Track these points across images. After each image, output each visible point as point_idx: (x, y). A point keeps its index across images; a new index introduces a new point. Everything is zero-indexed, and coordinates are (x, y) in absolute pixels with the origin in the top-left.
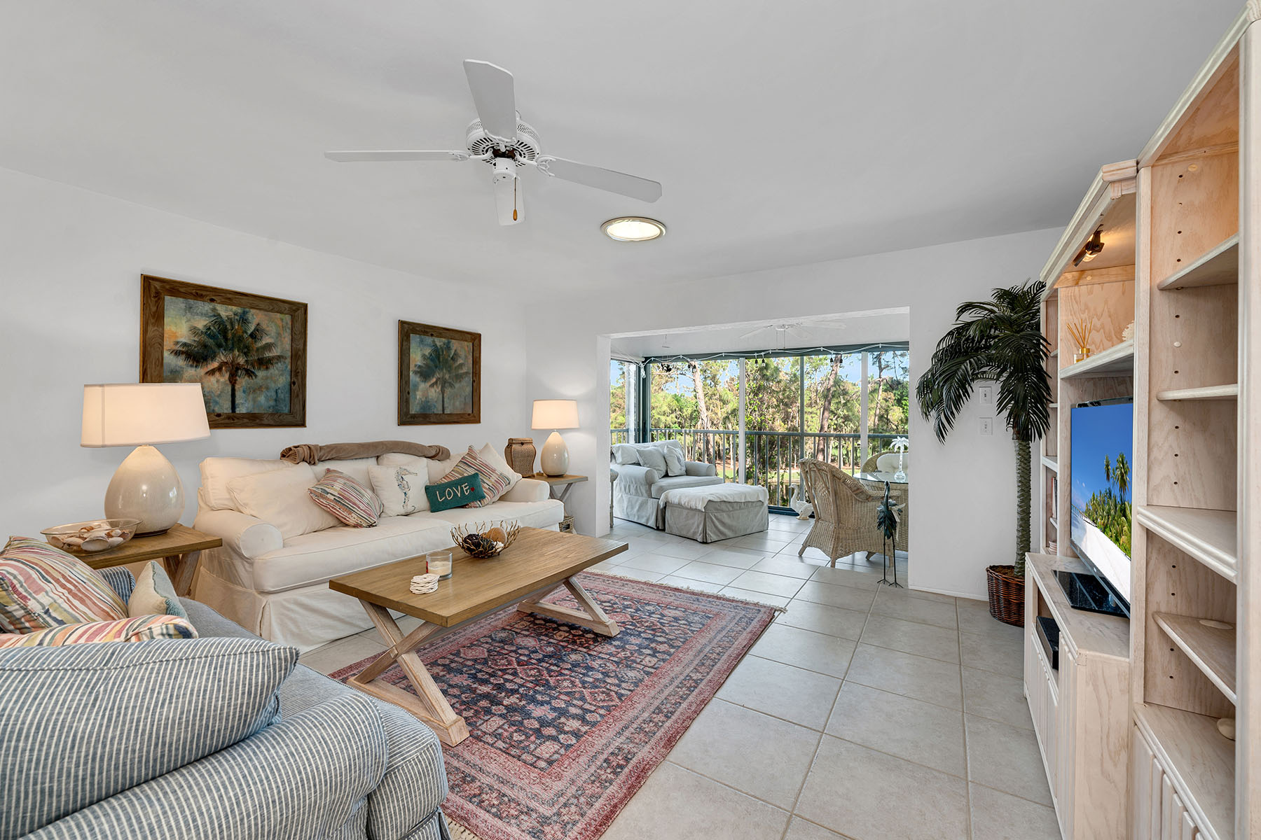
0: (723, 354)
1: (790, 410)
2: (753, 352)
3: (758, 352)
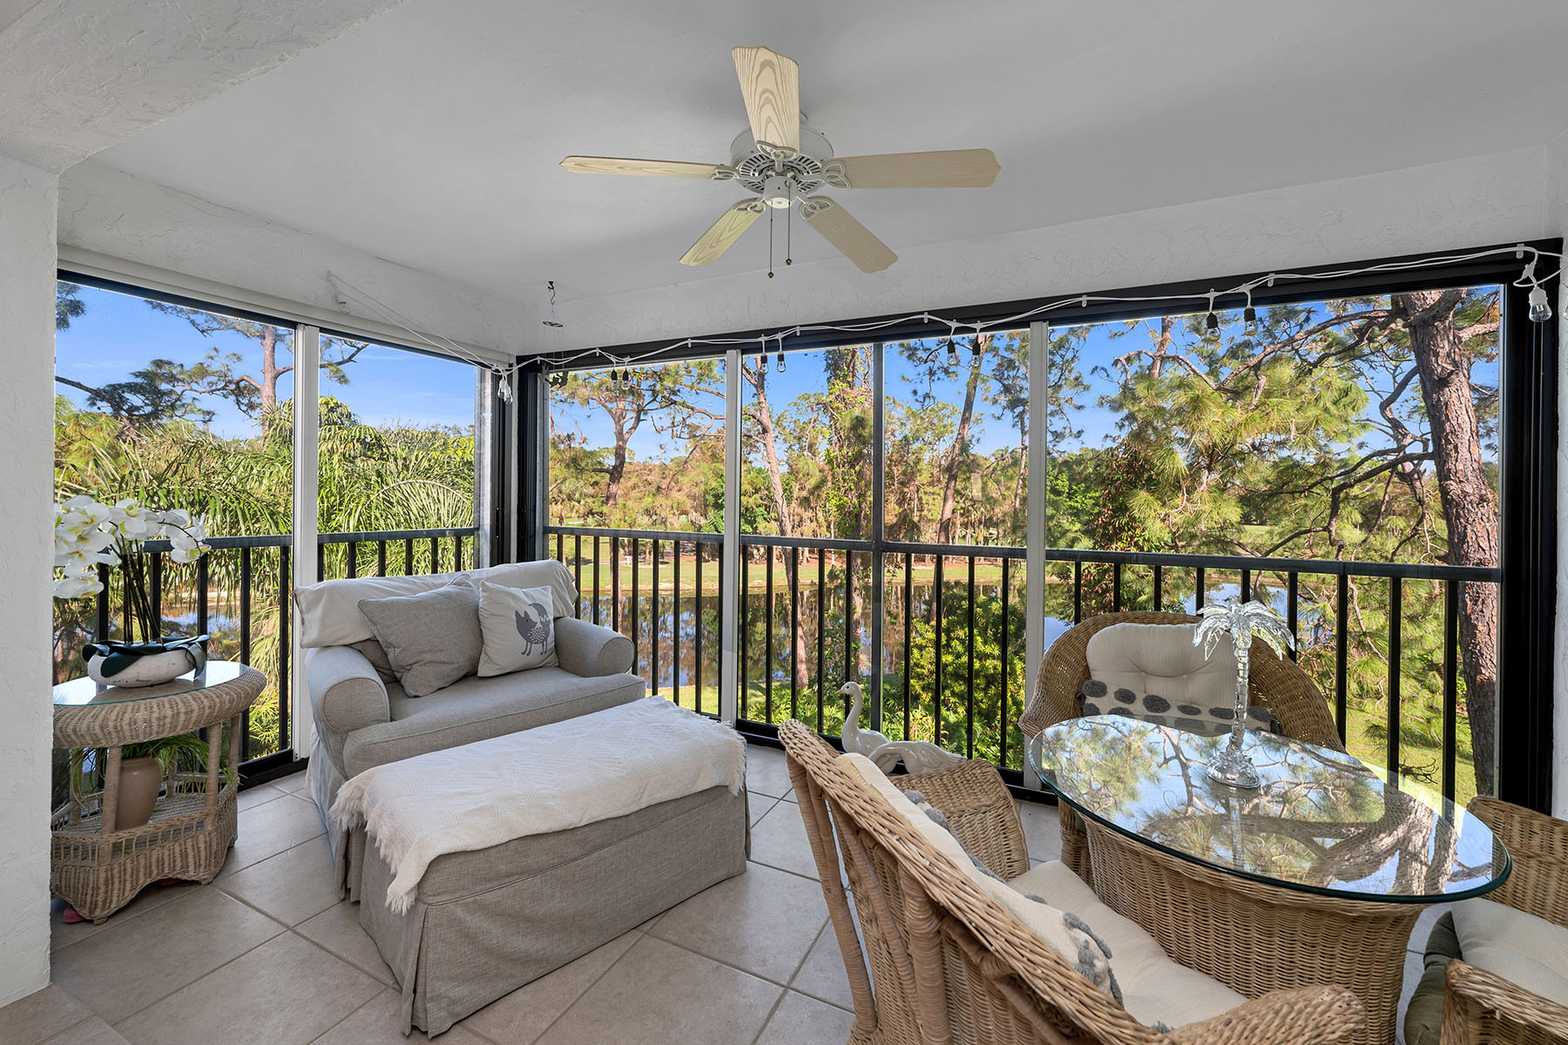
0: (689, 341)
1: (906, 490)
2: (757, 333)
3: (768, 332)
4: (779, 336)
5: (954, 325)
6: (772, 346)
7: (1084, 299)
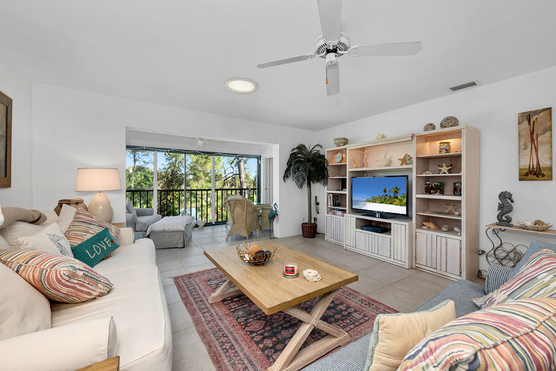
4: (169, 150)
5: (202, 154)
6: (167, 152)
7: (220, 154)
